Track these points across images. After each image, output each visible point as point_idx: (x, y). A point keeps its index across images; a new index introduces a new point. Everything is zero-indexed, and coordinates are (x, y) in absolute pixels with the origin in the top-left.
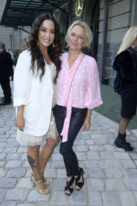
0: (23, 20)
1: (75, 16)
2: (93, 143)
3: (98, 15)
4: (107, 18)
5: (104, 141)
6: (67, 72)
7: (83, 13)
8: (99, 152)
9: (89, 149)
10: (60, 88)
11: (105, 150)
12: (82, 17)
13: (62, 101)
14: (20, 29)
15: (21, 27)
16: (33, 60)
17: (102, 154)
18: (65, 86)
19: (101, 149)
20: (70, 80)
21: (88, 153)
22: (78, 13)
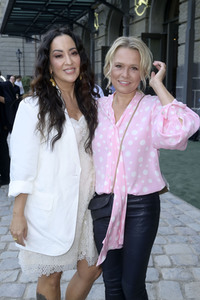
0: (41, 25)
1: (133, 16)
2: (168, 263)
3: (177, 13)
4: (193, 19)
5: (191, 260)
6: (111, 128)
7: (148, 10)
8: (181, 283)
9: (160, 276)
10: (101, 159)
11: (192, 280)
12: (147, 18)
13: (106, 183)
14: (36, 40)
15: (38, 36)
16: (42, 114)
17: (187, 287)
18: (110, 154)
19: (185, 276)
20: (118, 141)
21: (159, 284)
22: (140, 10)
